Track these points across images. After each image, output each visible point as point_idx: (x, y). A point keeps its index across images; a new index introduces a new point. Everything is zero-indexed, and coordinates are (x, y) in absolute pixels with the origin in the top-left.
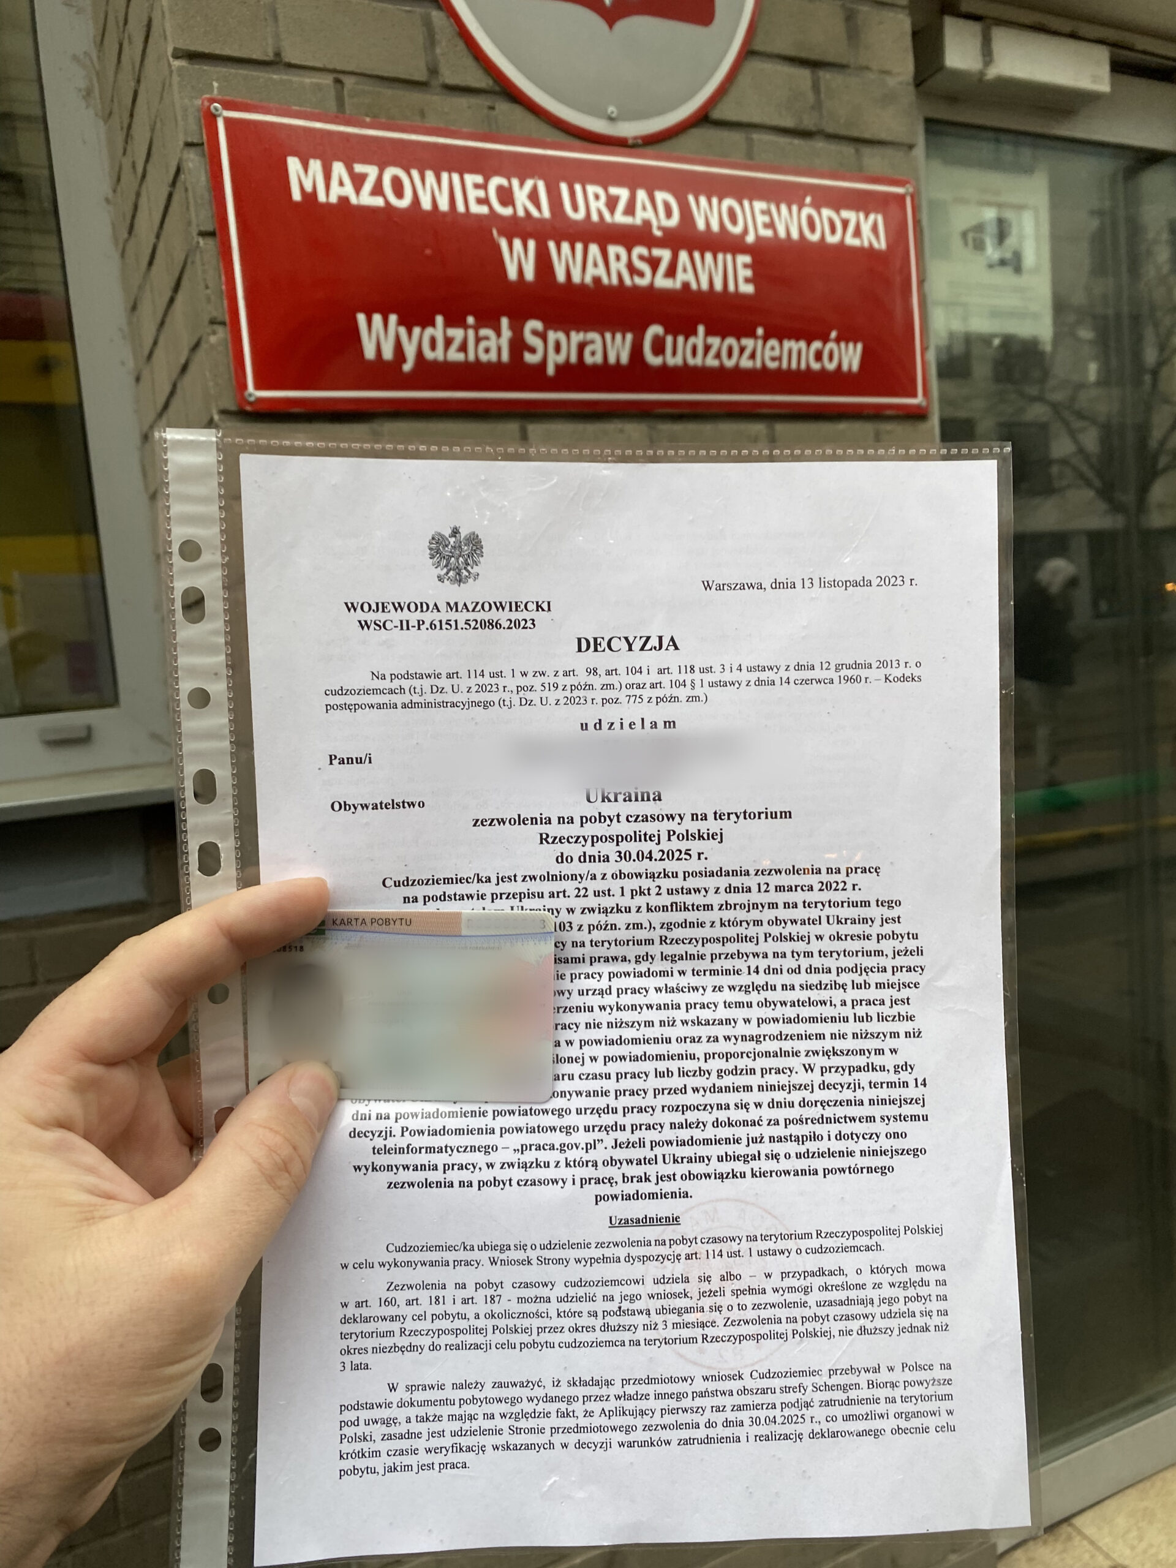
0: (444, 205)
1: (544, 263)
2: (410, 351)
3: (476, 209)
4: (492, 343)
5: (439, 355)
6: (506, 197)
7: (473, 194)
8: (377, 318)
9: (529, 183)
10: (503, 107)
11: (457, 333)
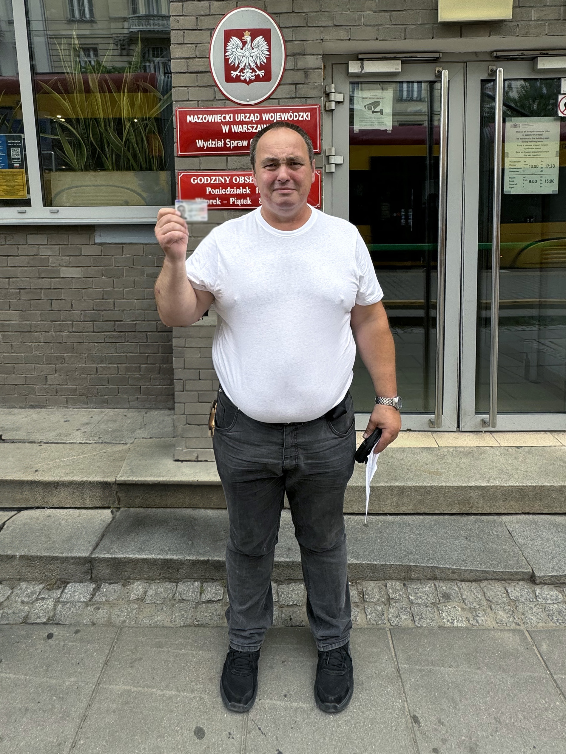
0: (213, 121)
1: (230, 129)
2: (205, 146)
3: (219, 121)
4: (220, 143)
5: (211, 146)
6: (225, 118)
7: (219, 118)
8: (200, 141)
9: (230, 115)
10: (227, 102)
11: (214, 142)
